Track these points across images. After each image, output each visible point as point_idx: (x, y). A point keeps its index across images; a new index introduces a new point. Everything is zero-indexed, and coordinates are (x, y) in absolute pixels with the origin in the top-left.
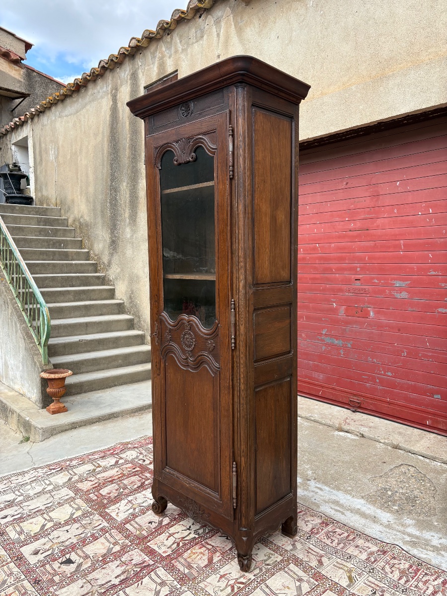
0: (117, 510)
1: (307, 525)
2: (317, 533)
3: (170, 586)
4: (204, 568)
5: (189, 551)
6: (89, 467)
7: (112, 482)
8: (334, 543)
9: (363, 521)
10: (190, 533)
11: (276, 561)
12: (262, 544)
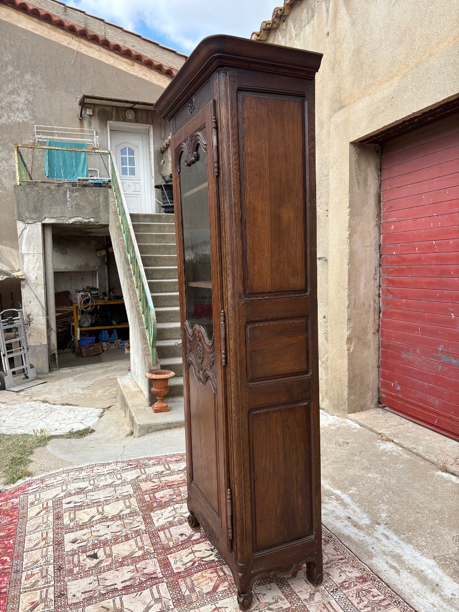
0: (160, 515)
1: (341, 576)
2: (348, 588)
3: (164, 605)
4: (205, 595)
5: (199, 574)
6: (160, 468)
7: (170, 487)
8: (361, 604)
9: (418, 586)
10: (212, 555)
11: (282, 608)
12: (277, 585)
